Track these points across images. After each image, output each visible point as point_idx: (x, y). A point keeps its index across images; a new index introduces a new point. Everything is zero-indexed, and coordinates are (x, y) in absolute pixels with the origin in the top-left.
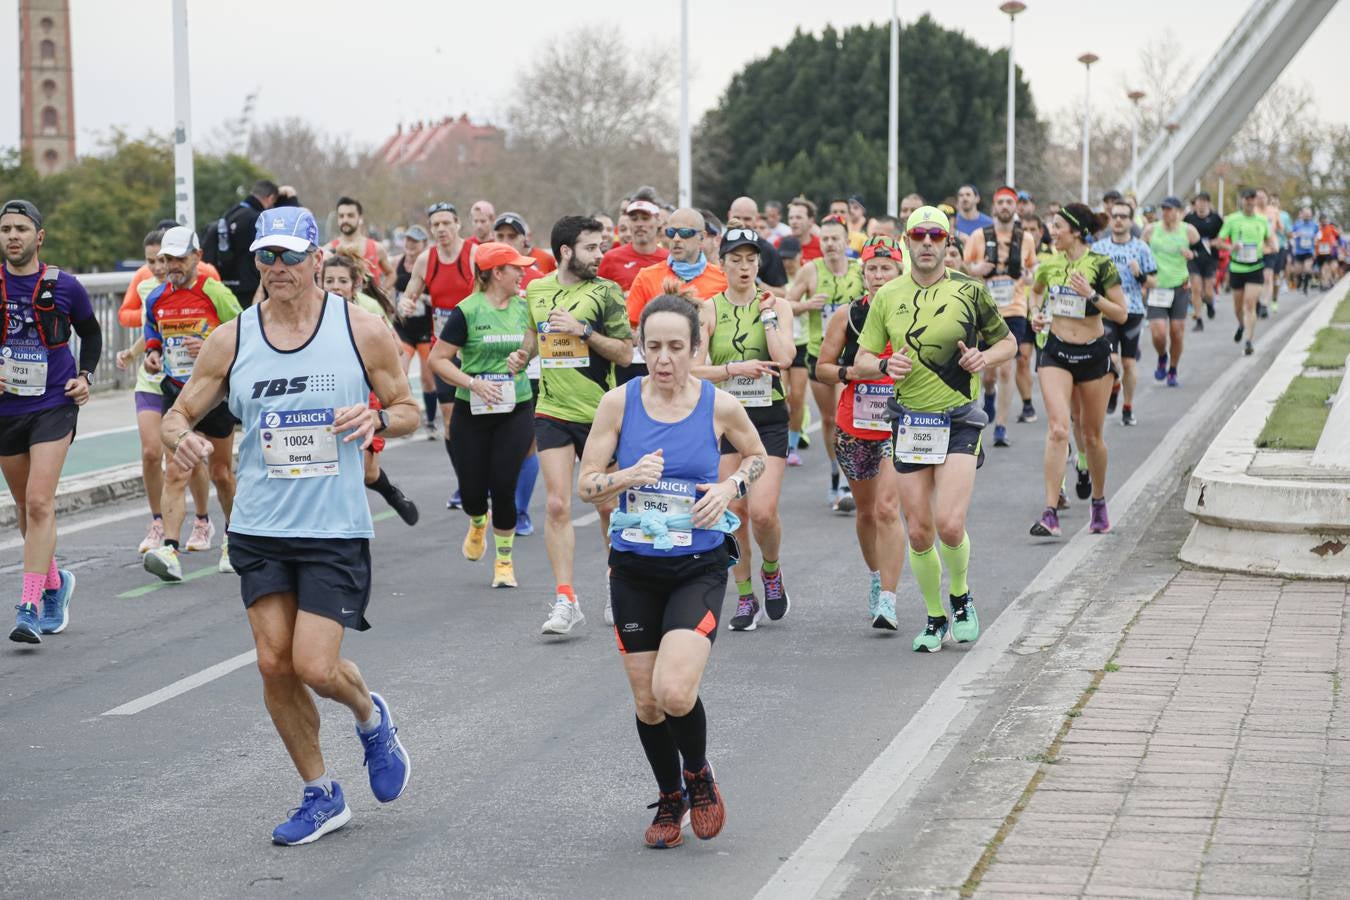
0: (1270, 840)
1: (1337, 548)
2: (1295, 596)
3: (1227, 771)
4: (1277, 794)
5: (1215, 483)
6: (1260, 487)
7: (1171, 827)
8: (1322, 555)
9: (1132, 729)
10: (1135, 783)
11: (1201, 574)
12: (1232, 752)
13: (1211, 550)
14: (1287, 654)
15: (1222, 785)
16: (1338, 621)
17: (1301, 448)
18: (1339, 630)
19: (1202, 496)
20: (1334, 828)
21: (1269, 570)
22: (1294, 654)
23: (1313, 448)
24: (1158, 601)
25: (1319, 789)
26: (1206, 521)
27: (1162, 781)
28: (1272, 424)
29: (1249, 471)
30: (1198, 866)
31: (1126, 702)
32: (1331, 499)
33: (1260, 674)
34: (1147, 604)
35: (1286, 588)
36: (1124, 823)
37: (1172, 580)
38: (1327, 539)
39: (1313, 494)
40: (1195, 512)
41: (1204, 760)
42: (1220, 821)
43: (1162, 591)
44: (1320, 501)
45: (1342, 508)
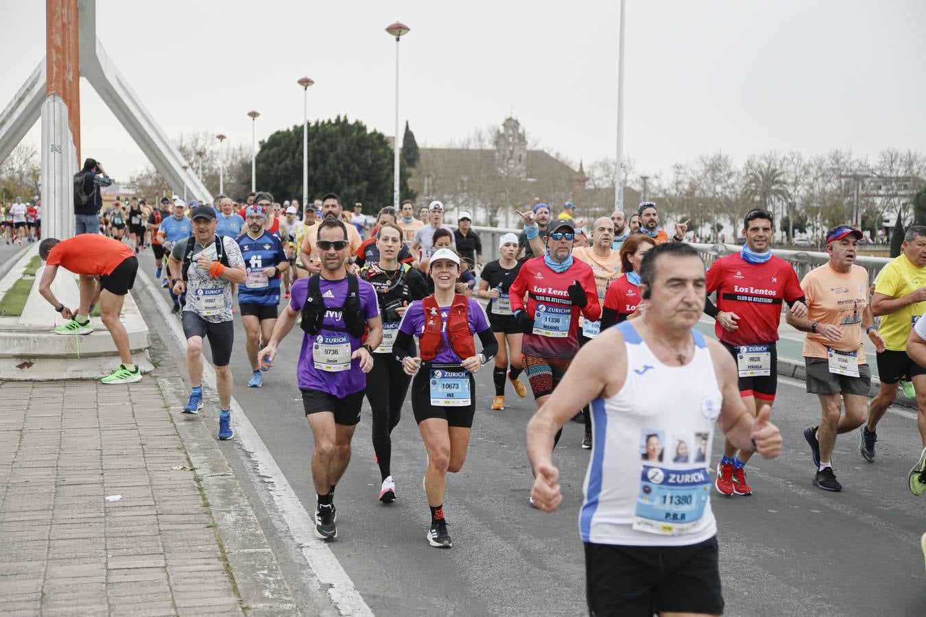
1: (29, 365)
2: (7, 391)
8: (22, 368)
16: (26, 402)
17: (15, 315)
18: (26, 407)
22: (2, 421)
23: (20, 316)
25: (3, 497)
28: (3, 303)
32: (26, 341)
35: (3, 386)
38: (24, 361)
39: (17, 339)
44: (21, 342)
45: (32, 346)
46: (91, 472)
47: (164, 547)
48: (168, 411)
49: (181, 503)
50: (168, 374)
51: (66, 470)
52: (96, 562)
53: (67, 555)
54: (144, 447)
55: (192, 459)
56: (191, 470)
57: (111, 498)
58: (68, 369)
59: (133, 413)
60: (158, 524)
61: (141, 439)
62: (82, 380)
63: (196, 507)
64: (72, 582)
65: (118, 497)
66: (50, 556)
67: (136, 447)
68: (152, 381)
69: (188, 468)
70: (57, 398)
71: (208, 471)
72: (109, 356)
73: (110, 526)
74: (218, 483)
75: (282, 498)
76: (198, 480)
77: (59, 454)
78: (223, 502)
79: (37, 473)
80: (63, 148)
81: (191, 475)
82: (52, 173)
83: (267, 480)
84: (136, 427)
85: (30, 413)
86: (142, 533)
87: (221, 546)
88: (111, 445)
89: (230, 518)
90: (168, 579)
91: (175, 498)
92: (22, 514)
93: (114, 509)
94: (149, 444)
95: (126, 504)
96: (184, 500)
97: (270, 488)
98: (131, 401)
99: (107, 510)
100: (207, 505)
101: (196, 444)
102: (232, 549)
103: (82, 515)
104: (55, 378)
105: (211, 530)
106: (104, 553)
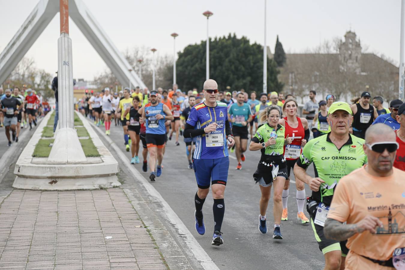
0: (45, 249)
1: (55, 182)
2: (45, 195)
3: (32, 235)
4: (46, 239)
5: (23, 166)
6: (35, 167)
7: (19, 248)
8: (51, 184)
9: (6, 227)
10: (9, 239)
11: (19, 191)
12: (33, 231)
13: (21, 184)
14: (44, 208)
15: (31, 238)
16: (57, 200)
17: (45, 157)
18: (57, 202)
19: (19, 169)
20: (60, 245)
21: (38, 189)
22: (46, 208)
23: (47, 157)
24: (8, 197)
25: (56, 238)
26: (20, 176)
27: (16, 238)
28: (36, 151)
29: (31, 163)
30: (27, 256)
31: (3, 221)
32: (54, 169)
33: (38, 213)
34: (5, 198)
35: (42, 193)
36: (7, 248)
37: (11, 192)
38: (53, 180)
39: (49, 168)
40: (17, 174)
41: (26, 233)
42: (32, 246)
43: (9, 195)
44: (51, 170)
45: (57, 172)
46: (96, 228)
47: (135, 255)
48: (131, 203)
49: (141, 240)
50: (129, 187)
51: (83, 228)
52: (105, 260)
53: (91, 258)
54: (120, 218)
55: (145, 223)
56: (145, 227)
57: (108, 238)
58: (76, 184)
59: (113, 204)
60: (131, 247)
61: (118, 215)
62: (83, 190)
63: (148, 241)
64: (94, 266)
65: (111, 237)
66: (83, 258)
67: (116, 218)
68: (121, 190)
69: (143, 226)
70: (72, 198)
71: (153, 228)
72: (97, 177)
73: (108, 248)
74: (159, 232)
75: (190, 243)
76: (149, 231)
77: (78, 221)
78: (161, 239)
79: (69, 229)
80: (70, 63)
81: (145, 229)
82: (64, 77)
83: (183, 236)
84: (115, 210)
85: (59, 205)
86: (124, 250)
87: (161, 255)
88: (103, 218)
89: (165, 245)
90: (138, 266)
91: (138, 238)
92: (67, 244)
93: (109, 242)
94: (122, 217)
95: (115, 240)
96: (143, 238)
97: (185, 239)
98: (111, 199)
99: (106, 242)
100: (154, 240)
101: (146, 217)
102: (167, 256)
103: (95, 244)
104: (69, 189)
105: (156, 249)
106: (108, 257)
